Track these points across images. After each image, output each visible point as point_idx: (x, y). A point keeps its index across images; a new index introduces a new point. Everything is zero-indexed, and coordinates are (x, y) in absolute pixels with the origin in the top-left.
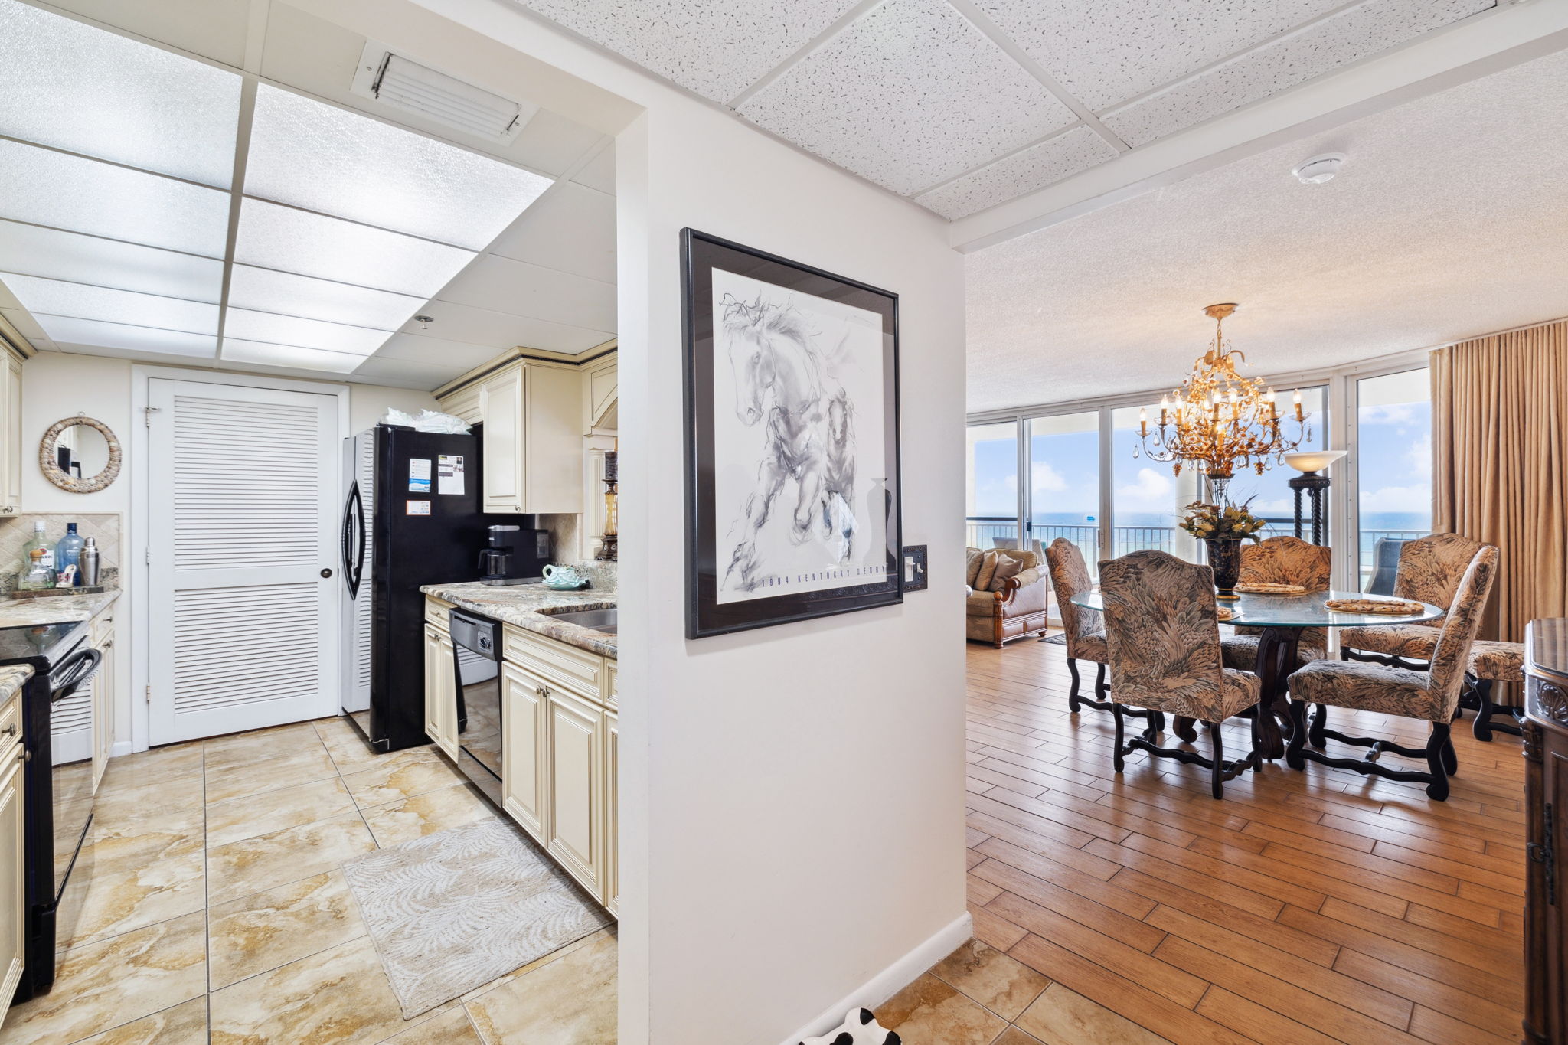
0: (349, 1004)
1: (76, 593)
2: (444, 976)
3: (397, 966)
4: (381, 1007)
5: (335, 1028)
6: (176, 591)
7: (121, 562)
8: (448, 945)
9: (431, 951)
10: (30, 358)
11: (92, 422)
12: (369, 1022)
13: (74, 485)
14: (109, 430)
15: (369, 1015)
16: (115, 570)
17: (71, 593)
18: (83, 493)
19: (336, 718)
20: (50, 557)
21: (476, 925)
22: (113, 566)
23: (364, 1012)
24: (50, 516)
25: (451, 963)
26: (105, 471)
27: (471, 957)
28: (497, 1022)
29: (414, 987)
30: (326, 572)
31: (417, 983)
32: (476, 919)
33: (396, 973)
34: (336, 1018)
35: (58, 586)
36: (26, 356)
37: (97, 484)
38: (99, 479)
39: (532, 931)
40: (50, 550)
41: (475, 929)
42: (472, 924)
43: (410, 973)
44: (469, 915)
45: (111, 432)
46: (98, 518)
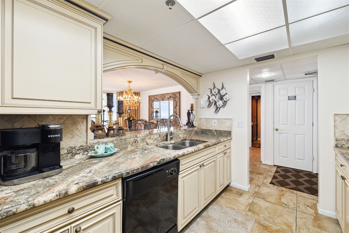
0: (263, 231)
2: (244, 219)
3: (249, 229)
4: (258, 225)
5: (268, 230)
8: (236, 224)
9: (240, 225)
12: (262, 225)
15: (261, 226)
21: (227, 222)
23: (261, 228)
25: (240, 220)
27: (236, 218)
28: (245, 207)
29: (250, 222)
31: (249, 222)
32: (225, 223)
33: (250, 228)
34: (267, 231)
39: (222, 211)
41: (228, 221)
42: (227, 223)
43: (248, 225)
44: (225, 226)
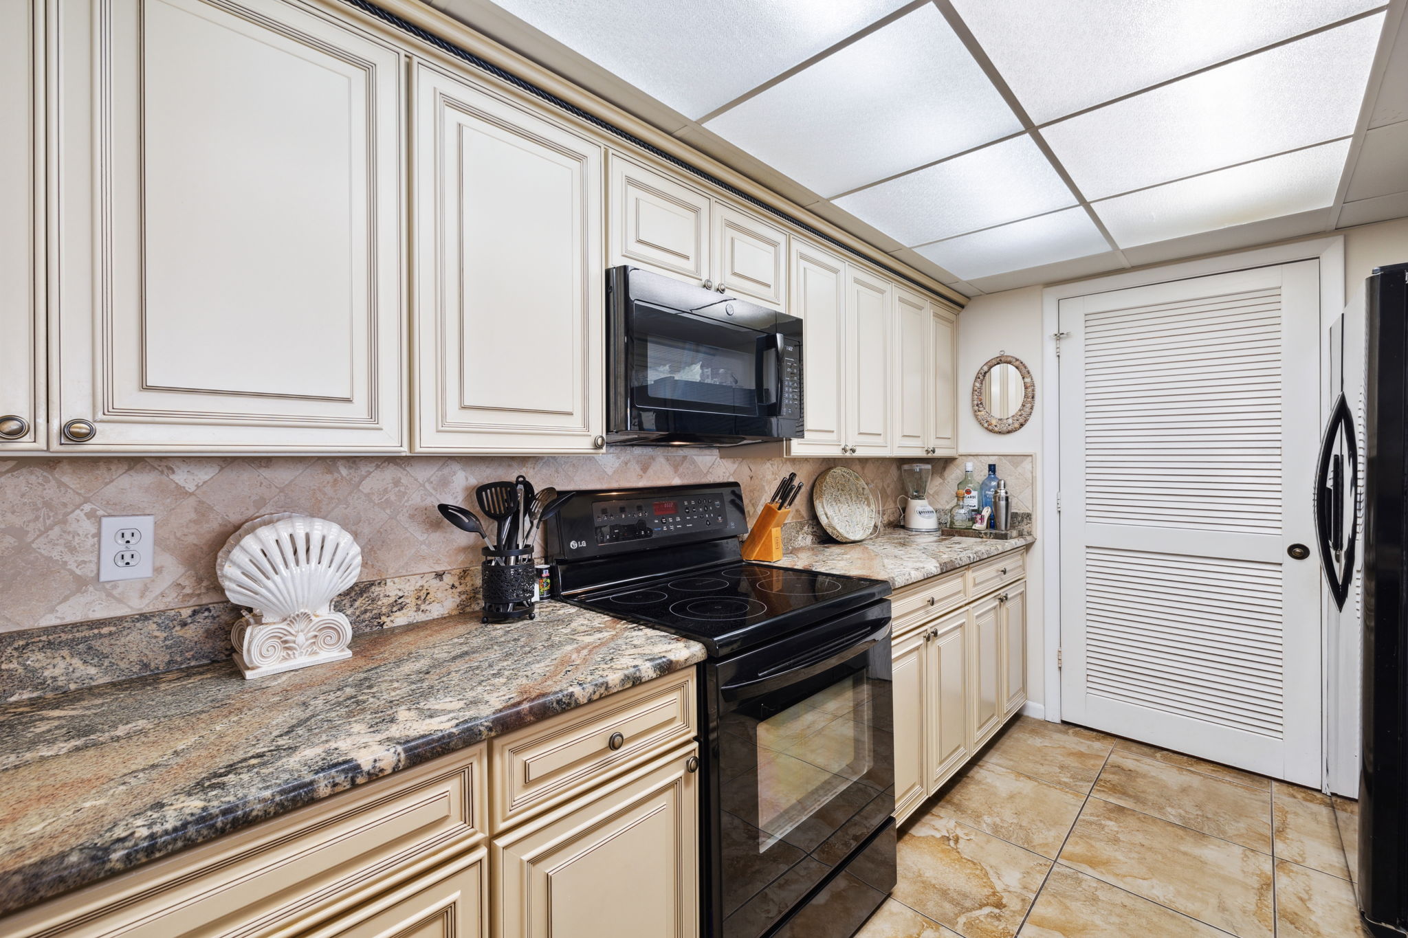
1: (984, 536)
6: (1088, 547)
7: (1034, 508)
10: (965, 307)
11: (1009, 359)
13: (996, 426)
14: (1024, 365)
16: (1029, 516)
17: (981, 536)
18: (1004, 434)
19: (1318, 795)
20: (974, 497)
22: (1029, 512)
24: (979, 457)
26: (1020, 410)
30: (1298, 550)
35: (974, 527)
36: (962, 306)
37: (1013, 423)
38: (1016, 418)
40: (975, 490)
45: (1025, 367)
46: (1017, 458)
